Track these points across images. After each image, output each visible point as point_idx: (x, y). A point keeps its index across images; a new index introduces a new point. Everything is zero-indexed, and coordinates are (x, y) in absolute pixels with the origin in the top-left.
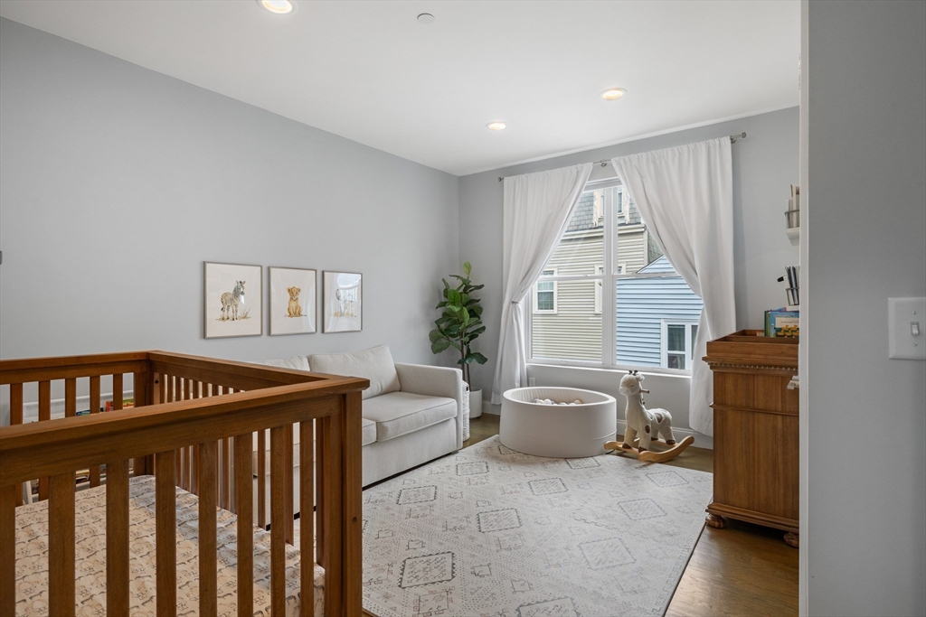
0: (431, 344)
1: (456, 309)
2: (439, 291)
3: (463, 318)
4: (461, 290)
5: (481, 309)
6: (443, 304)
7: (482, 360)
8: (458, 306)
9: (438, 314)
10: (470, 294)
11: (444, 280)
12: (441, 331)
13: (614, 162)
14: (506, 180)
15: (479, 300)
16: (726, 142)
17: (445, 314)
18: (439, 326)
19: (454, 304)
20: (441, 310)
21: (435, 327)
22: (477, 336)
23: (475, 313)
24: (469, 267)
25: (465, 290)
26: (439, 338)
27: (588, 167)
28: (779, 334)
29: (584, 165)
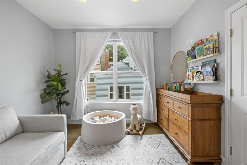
0: (41, 99)
1: (55, 83)
2: (45, 76)
3: (58, 87)
4: (57, 75)
5: (65, 83)
6: (48, 81)
7: (68, 104)
8: (56, 82)
9: (44, 86)
10: (61, 77)
11: (47, 71)
12: (46, 93)
13: (119, 34)
14: (77, 33)
15: (65, 80)
16: (152, 33)
17: (48, 86)
18: (45, 92)
19: (54, 81)
20: (46, 84)
21: (43, 92)
22: (64, 94)
23: (63, 85)
24: (60, 66)
25: (59, 75)
26: (45, 96)
27: (110, 34)
28: (186, 90)
29: (109, 33)
